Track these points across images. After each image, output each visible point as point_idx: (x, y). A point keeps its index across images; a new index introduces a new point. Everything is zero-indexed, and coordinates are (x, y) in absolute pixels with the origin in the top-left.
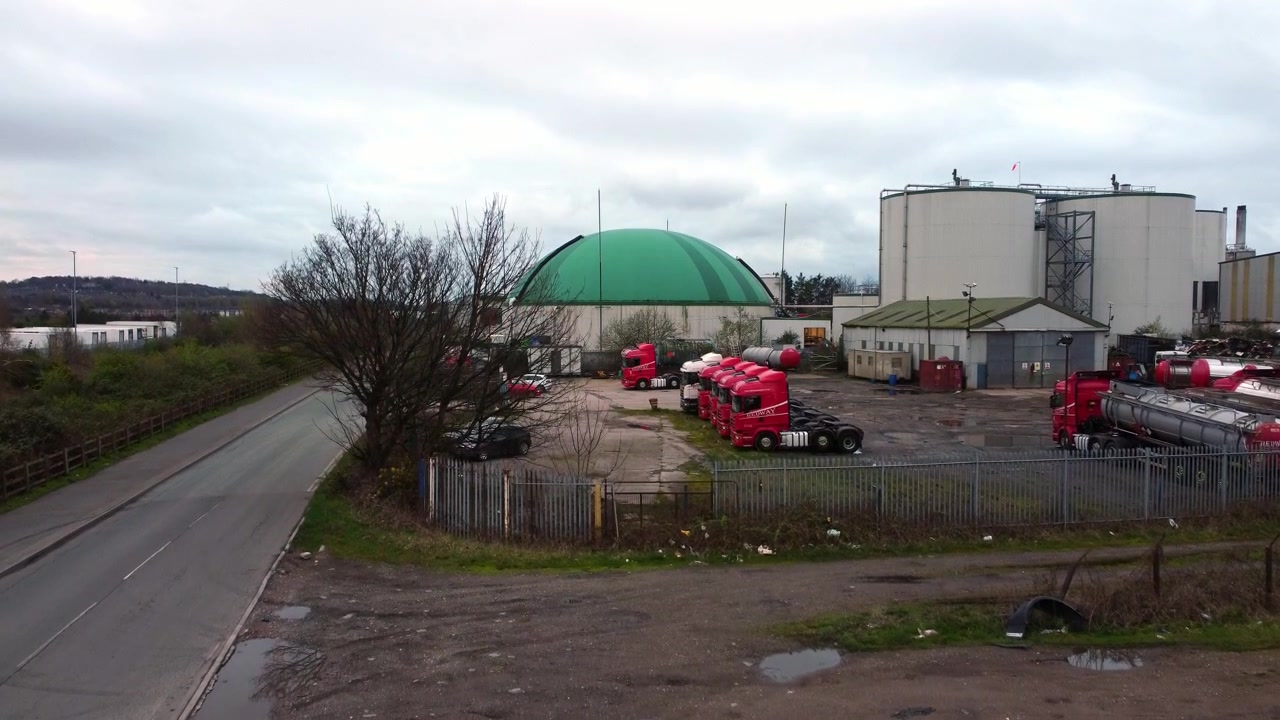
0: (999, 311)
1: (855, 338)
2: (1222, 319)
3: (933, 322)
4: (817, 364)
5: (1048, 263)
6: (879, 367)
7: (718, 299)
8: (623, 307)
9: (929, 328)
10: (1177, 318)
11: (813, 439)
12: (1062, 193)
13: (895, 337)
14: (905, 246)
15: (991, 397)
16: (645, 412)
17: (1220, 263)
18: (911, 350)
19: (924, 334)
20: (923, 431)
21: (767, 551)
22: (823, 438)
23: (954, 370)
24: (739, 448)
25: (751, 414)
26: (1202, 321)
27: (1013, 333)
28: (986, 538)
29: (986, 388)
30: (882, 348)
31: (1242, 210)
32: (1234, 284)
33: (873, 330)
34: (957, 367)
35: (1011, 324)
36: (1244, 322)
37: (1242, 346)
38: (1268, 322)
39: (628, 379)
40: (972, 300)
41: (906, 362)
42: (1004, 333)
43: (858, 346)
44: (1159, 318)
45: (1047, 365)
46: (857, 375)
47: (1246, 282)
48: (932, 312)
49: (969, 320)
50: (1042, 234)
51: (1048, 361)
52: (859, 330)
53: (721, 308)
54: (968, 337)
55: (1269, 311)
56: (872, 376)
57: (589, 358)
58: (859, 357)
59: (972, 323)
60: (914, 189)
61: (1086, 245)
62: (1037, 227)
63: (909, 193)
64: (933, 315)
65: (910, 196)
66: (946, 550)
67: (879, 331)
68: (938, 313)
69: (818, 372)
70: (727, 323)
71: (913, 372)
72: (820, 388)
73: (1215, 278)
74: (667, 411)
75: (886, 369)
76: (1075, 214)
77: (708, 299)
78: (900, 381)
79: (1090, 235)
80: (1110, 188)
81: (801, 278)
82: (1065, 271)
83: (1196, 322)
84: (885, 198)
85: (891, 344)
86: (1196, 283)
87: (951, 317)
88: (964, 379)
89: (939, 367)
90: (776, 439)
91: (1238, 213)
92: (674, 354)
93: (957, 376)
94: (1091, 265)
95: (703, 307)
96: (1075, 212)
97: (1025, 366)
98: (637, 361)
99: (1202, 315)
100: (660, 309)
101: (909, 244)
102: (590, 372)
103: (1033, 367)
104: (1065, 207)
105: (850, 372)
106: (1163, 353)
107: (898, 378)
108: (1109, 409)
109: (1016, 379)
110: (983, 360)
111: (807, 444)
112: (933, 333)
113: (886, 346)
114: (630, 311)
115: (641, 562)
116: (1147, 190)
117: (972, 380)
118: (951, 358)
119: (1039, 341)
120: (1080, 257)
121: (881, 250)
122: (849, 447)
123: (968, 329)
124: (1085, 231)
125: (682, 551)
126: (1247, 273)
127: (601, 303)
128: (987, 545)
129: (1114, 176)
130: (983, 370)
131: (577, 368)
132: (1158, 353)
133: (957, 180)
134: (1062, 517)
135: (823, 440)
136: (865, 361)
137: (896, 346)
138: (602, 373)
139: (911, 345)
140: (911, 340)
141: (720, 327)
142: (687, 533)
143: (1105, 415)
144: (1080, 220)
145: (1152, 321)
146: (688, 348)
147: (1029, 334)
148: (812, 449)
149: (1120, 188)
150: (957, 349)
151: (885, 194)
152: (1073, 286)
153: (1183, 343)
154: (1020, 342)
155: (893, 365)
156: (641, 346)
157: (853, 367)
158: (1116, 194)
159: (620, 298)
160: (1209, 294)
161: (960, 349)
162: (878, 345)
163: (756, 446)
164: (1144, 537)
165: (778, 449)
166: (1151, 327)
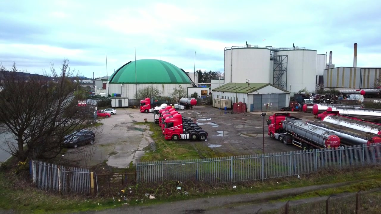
0: (257, 87)
1: (215, 95)
2: (324, 87)
3: (238, 90)
4: (204, 102)
5: (274, 70)
6: (222, 104)
7: (174, 82)
8: (144, 85)
9: (236, 92)
10: (311, 87)
11: (191, 136)
12: (279, 49)
13: (227, 95)
14: (231, 65)
15: (254, 115)
16: (142, 123)
17: (324, 70)
18: (231, 100)
19: (235, 94)
20: (229, 130)
21: (153, 197)
22: (194, 136)
23: (243, 106)
24: (167, 140)
25: (170, 129)
26: (319, 87)
27: (261, 94)
28: (234, 187)
29: (253, 112)
30: (223, 98)
31: (331, 52)
32: (328, 76)
33: (220, 92)
34: (244, 105)
35: (260, 92)
36: (330, 88)
37: (329, 97)
38: (337, 88)
39: (142, 109)
40: (249, 84)
41: (230, 103)
42: (258, 94)
43: (216, 98)
44: (306, 87)
45: (272, 104)
46: (215, 106)
47: (331, 76)
48: (237, 87)
49: (248, 90)
50: (272, 61)
51: (272, 103)
52: (216, 92)
53: (175, 85)
54: (248, 96)
55: (337, 84)
56: (219, 107)
57: (131, 101)
58: (216, 101)
59: (249, 91)
60: (234, 47)
61: (285, 65)
62: (271, 59)
63: (232, 49)
64: (237, 88)
65: (233, 50)
66: (218, 194)
67: (222, 93)
68: (238, 88)
69: (204, 105)
70: (176, 90)
71: (232, 106)
72: (203, 111)
73: (322, 74)
74: (150, 123)
75: (224, 105)
76: (282, 56)
77: (171, 82)
78: (228, 109)
79: (286, 62)
80: (292, 48)
81: (205, 72)
82: (279, 73)
83: (317, 87)
84: (226, 50)
85: (225, 97)
86: (317, 76)
87: (243, 89)
88: (246, 109)
89: (239, 105)
90: (179, 137)
91: (330, 53)
92: (157, 101)
93: (244, 108)
94: (286, 71)
95: (169, 84)
96: (282, 55)
97: (265, 104)
98: (144, 104)
99: (318, 85)
100: (155, 85)
101: (233, 65)
102: (131, 106)
103: (267, 105)
104: (279, 53)
105: (213, 106)
106: (306, 100)
107: (227, 108)
108: (285, 127)
109: (262, 108)
110: (252, 103)
111: (189, 138)
112: (237, 94)
113: (224, 97)
114: (146, 86)
115: (104, 204)
116: (303, 48)
117: (249, 109)
118: (243, 102)
119: (269, 97)
120: (283, 69)
121: (224, 66)
122: (203, 139)
123: (248, 93)
124: (285, 61)
125: (121, 199)
126: (331, 73)
127: (136, 83)
128: (233, 190)
129: (294, 44)
130: (252, 106)
131: (127, 105)
132: (305, 99)
133: (247, 45)
134: (261, 177)
135: (194, 137)
136: (217, 103)
137: (227, 98)
138: (135, 107)
139: (231, 98)
140: (231, 96)
141: (173, 91)
142: (123, 191)
143: (283, 128)
144: (283, 57)
145: (304, 88)
146: (162, 99)
147: (266, 95)
148: (191, 140)
149: (295, 48)
150: (244, 99)
151: (226, 49)
152: (281, 78)
153: (312, 96)
154: (263, 97)
155: (226, 104)
156: (146, 99)
157: (214, 104)
158: (294, 50)
159: (143, 82)
160: (320, 80)
161: (245, 99)
162: (222, 97)
163: (172, 139)
164: (288, 184)
165: (180, 140)
166: (303, 90)
